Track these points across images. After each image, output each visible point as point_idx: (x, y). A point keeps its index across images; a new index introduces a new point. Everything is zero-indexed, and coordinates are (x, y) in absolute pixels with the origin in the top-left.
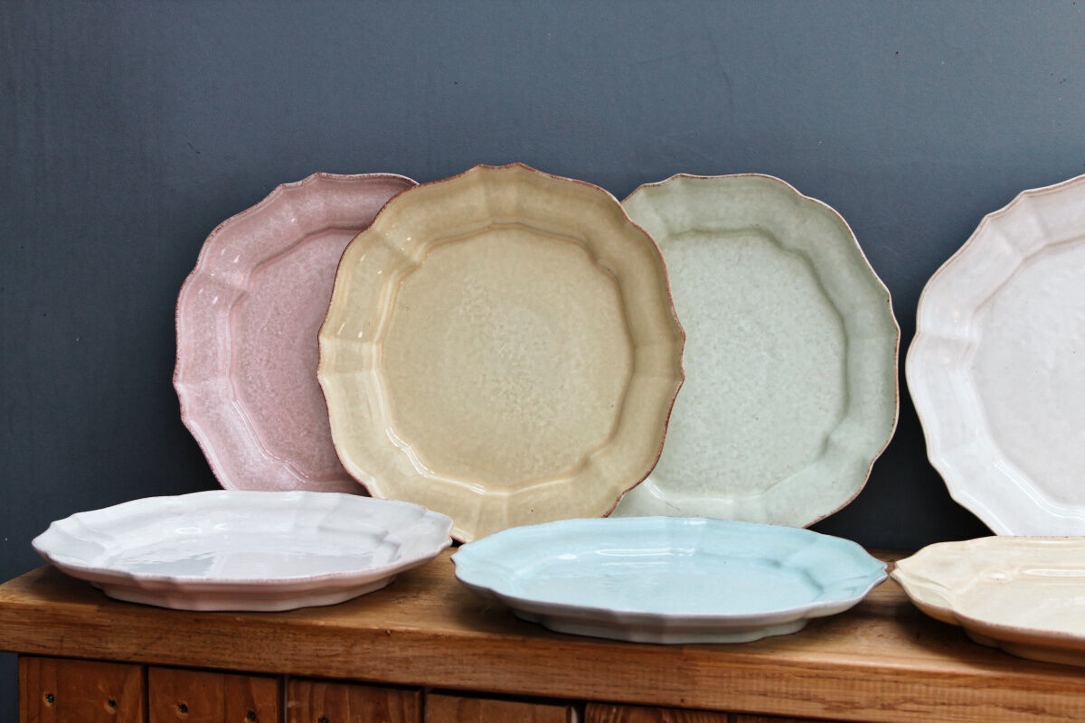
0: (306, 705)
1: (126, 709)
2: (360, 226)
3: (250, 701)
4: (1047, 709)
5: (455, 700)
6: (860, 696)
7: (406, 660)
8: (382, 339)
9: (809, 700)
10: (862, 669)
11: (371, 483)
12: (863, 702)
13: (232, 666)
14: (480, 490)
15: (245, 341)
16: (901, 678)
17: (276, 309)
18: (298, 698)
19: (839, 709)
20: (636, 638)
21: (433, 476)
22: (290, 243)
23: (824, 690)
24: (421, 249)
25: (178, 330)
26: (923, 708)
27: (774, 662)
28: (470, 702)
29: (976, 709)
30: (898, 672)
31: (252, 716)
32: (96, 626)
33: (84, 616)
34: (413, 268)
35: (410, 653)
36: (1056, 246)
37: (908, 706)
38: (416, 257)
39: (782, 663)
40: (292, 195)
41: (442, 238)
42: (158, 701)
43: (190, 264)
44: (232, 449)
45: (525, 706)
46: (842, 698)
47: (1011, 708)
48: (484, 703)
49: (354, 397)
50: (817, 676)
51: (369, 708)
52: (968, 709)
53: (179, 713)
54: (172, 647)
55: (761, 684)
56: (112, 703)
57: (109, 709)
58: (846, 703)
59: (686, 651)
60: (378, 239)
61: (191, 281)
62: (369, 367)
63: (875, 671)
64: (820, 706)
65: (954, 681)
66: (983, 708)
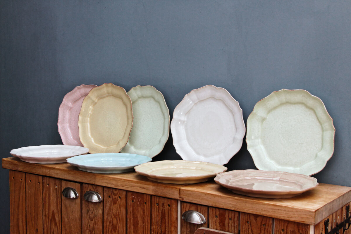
0: (46, 181)
1: (23, 180)
2: (86, 95)
3: (39, 180)
4: (146, 188)
5: (65, 181)
6: (119, 184)
7: (57, 173)
8: (90, 117)
9: (112, 184)
10: (119, 179)
11: (84, 145)
12: (119, 185)
13: (35, 173)
14: (102, 147)
15: (71, 116)
16: (125, 181)
17: (76, 111)
18: (45, 180)
19: (116, 186)
20: (88, 171)
21: (95, 144)
22: (79, 98)
23: (114, 182)
24: (97, 100)
25: (59, 114)
26: (128, 187)
27: (107, 177)
28: (67, 182)
29: (135, 187)
30: (124, 180)
31: (39, 183)
32: (17, 165)
33: (15, 163)
34: (96, 103)
35: (58, 172)
36: (201, 101)
37: (126, 186)
38: (96, 101)
39: (108, 177)
40: (79, 89)
41: (101, 97)
42: (27, 179)
43: (61, 102)
44: (66, 137)
45: (74, 183)
46: (116, 184)
47: (140, 188)
48: (69, 182)
49: (84, 128)
50: (113, 180)
51: (54, 182)
52: (134, 187)
53: (30, 182)
54: (27, 169)
55: (105, 181)
56: (21, 179)
57: (21, 180)
58: (117, 185)
59: (95, 174)
60: (89, 97)
61: (62, 105)
62: (87, 122)
63: (121, 179)
64: (114, 185)
65: (132, 182)
66: (136, 187)
